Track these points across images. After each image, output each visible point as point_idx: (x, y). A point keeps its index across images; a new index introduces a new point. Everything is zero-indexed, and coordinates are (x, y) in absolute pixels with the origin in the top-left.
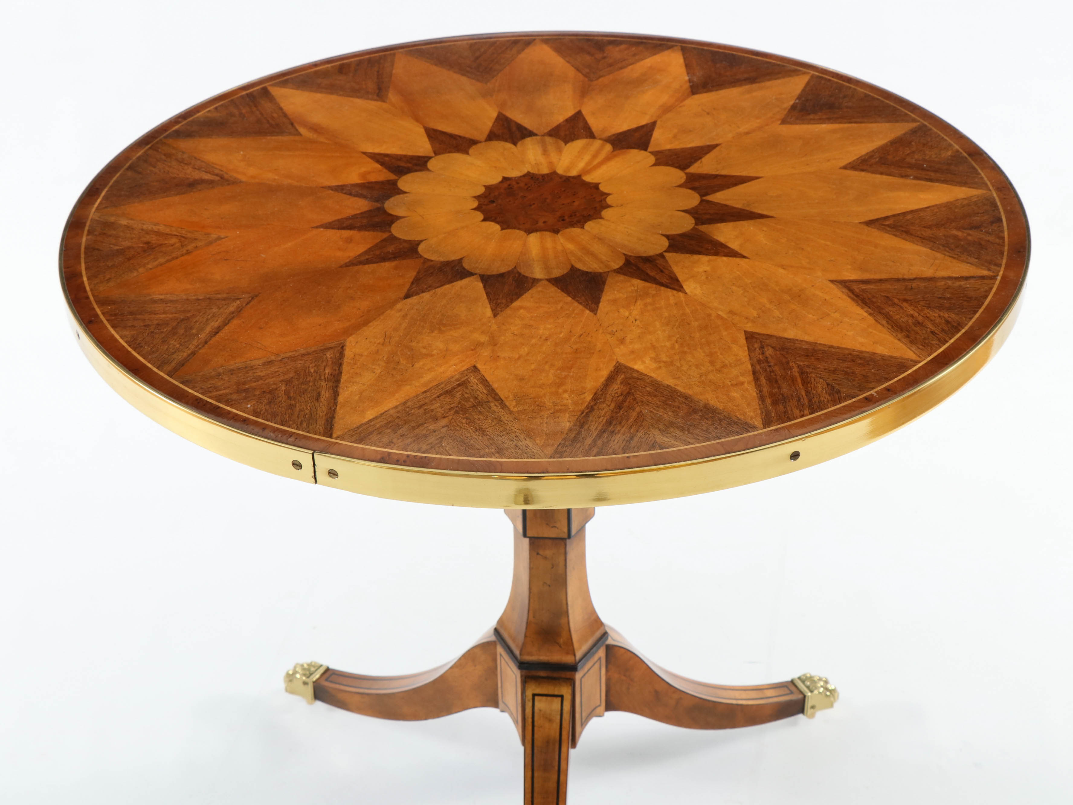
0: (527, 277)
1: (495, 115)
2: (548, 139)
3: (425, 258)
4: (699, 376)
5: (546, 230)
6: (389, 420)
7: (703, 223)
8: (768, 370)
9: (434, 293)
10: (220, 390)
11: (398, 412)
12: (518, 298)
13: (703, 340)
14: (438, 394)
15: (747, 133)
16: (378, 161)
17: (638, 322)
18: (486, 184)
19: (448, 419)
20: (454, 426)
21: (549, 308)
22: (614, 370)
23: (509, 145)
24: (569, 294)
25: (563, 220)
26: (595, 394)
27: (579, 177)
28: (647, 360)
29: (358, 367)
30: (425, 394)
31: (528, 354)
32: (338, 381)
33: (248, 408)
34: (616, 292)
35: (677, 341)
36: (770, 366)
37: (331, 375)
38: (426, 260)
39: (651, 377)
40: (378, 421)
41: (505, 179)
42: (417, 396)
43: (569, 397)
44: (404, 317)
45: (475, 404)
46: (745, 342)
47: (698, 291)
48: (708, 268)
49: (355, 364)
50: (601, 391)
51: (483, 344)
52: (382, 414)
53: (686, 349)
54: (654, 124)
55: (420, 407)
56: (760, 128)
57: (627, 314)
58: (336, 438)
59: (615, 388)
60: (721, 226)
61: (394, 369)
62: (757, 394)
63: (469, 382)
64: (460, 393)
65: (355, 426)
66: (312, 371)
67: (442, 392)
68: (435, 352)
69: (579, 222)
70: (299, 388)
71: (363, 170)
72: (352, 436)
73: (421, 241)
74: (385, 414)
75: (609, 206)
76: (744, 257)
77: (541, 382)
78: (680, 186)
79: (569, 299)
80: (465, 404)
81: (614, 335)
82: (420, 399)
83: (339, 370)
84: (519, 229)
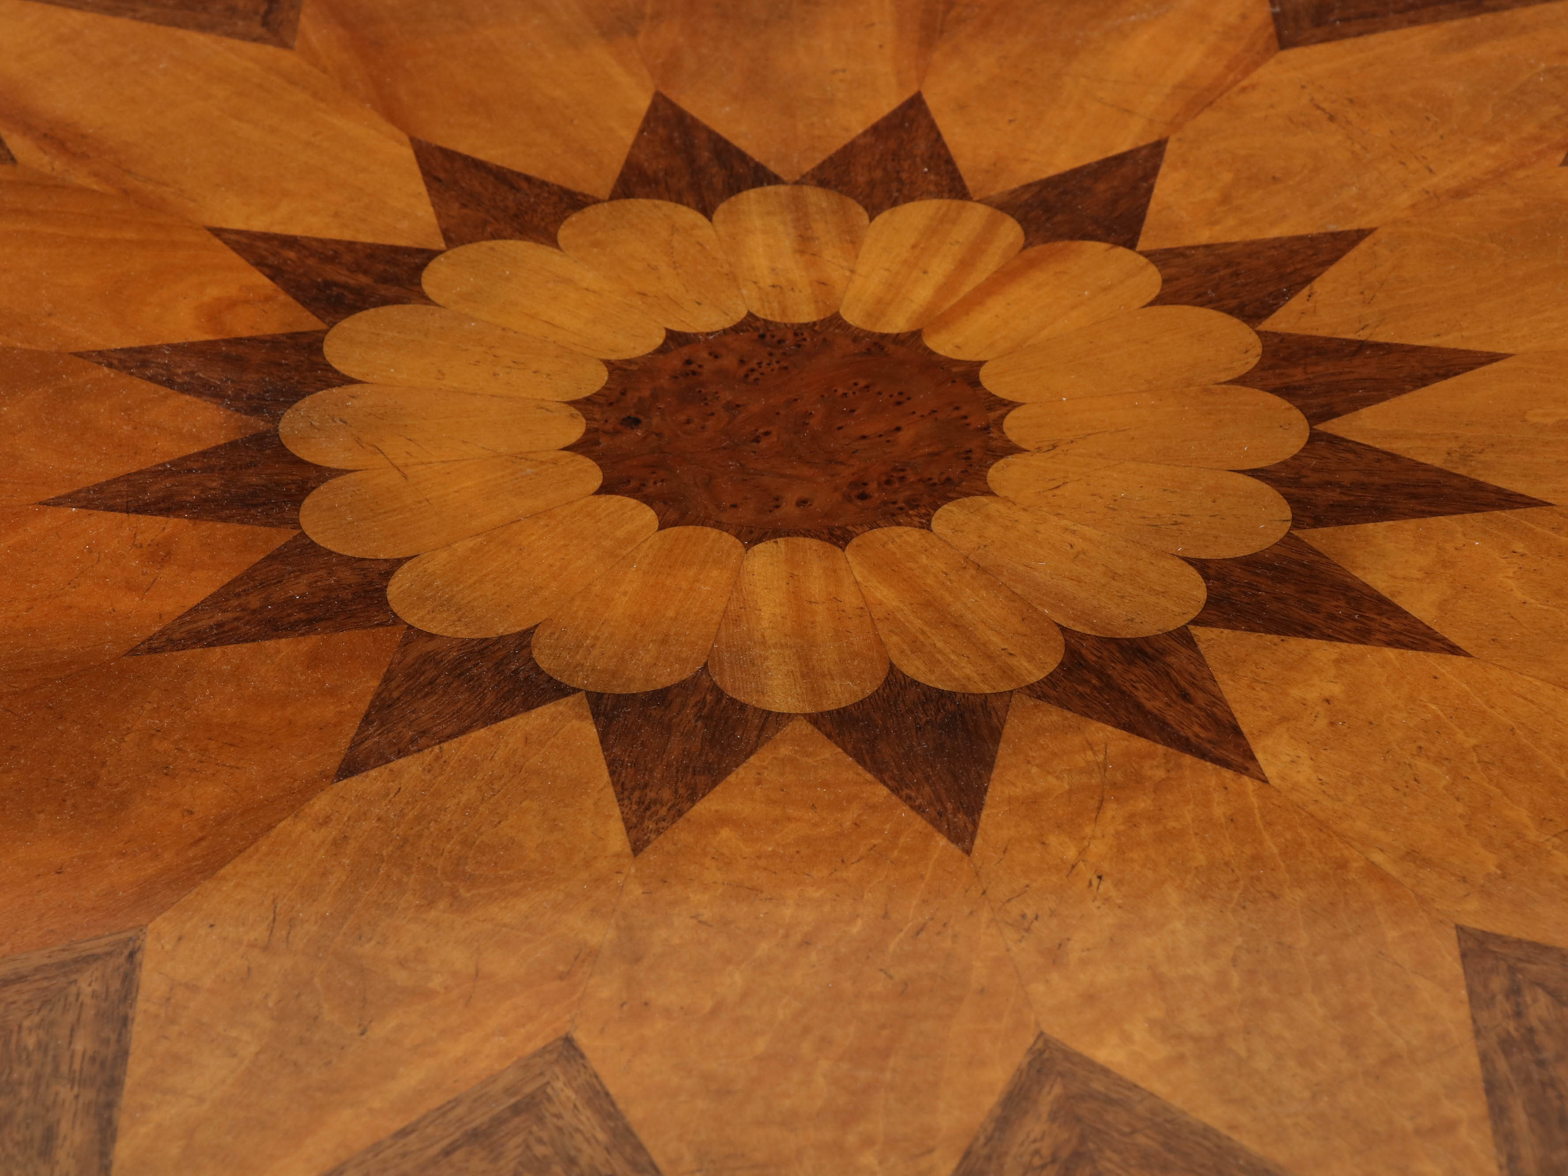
0: (743, 707)
1: (643, 103)
2: (815, 196)
3: (410, 627)
4: (1306, 1094)
5: (807, 534)
7: (1318, 522)
8: (1536, 1076)
9: (437, 758)
12: (715, 783)
13: (1322, 958)
14: (446, 1142)
15: (1459, 193)
16: (260, 264)
17: (1106, 886)
18: (613, 357)
21: (816, 825)
22: (1030, 1064)
23: (688, 216)
24: (879, 770)
25: (863, 497)
26: (967, 1154)
27: (916, 335)
28: (1139, 1030)
29: (181, 1034)
30: (401, 1143)
31: (745, 996)
32: (114, 1084)
34: (1034, 770)
35: (1234, 961)
36: (1541, 1063)
37: (93, 1059)
38: (414, 634)
39: (1152, 1095)
41: (674, 338)
42: (376, 1148)
43: (880, 1163)
44: (339, 844)
46: (1458, 969)
47: (1304, 774)
48: (1336, 689)
49: (173, 1021)
50: (985, 1144)
51: (594, 954)
53: (1265, 991)
54: (1158, 148)
56: (1498, 176)
57: (1071, 853)
59: (1032, 1137)
60: (1377, 530)
61: (302, 1041)
62: (1501, 1167)
63: (549, 1099)
66: (31, 1042)
67: (457, 1135)
68: (436, 983)
69: (912, 502)
71: (213, 292)
73: (399, 562)
75: (1013, 449)
76: (1454, 650)
77: (787, 1103)
78: (1242, 381)
79: (883, 791)
81: (1028, 930)
83: (119, 1041)
84: (719, 525)
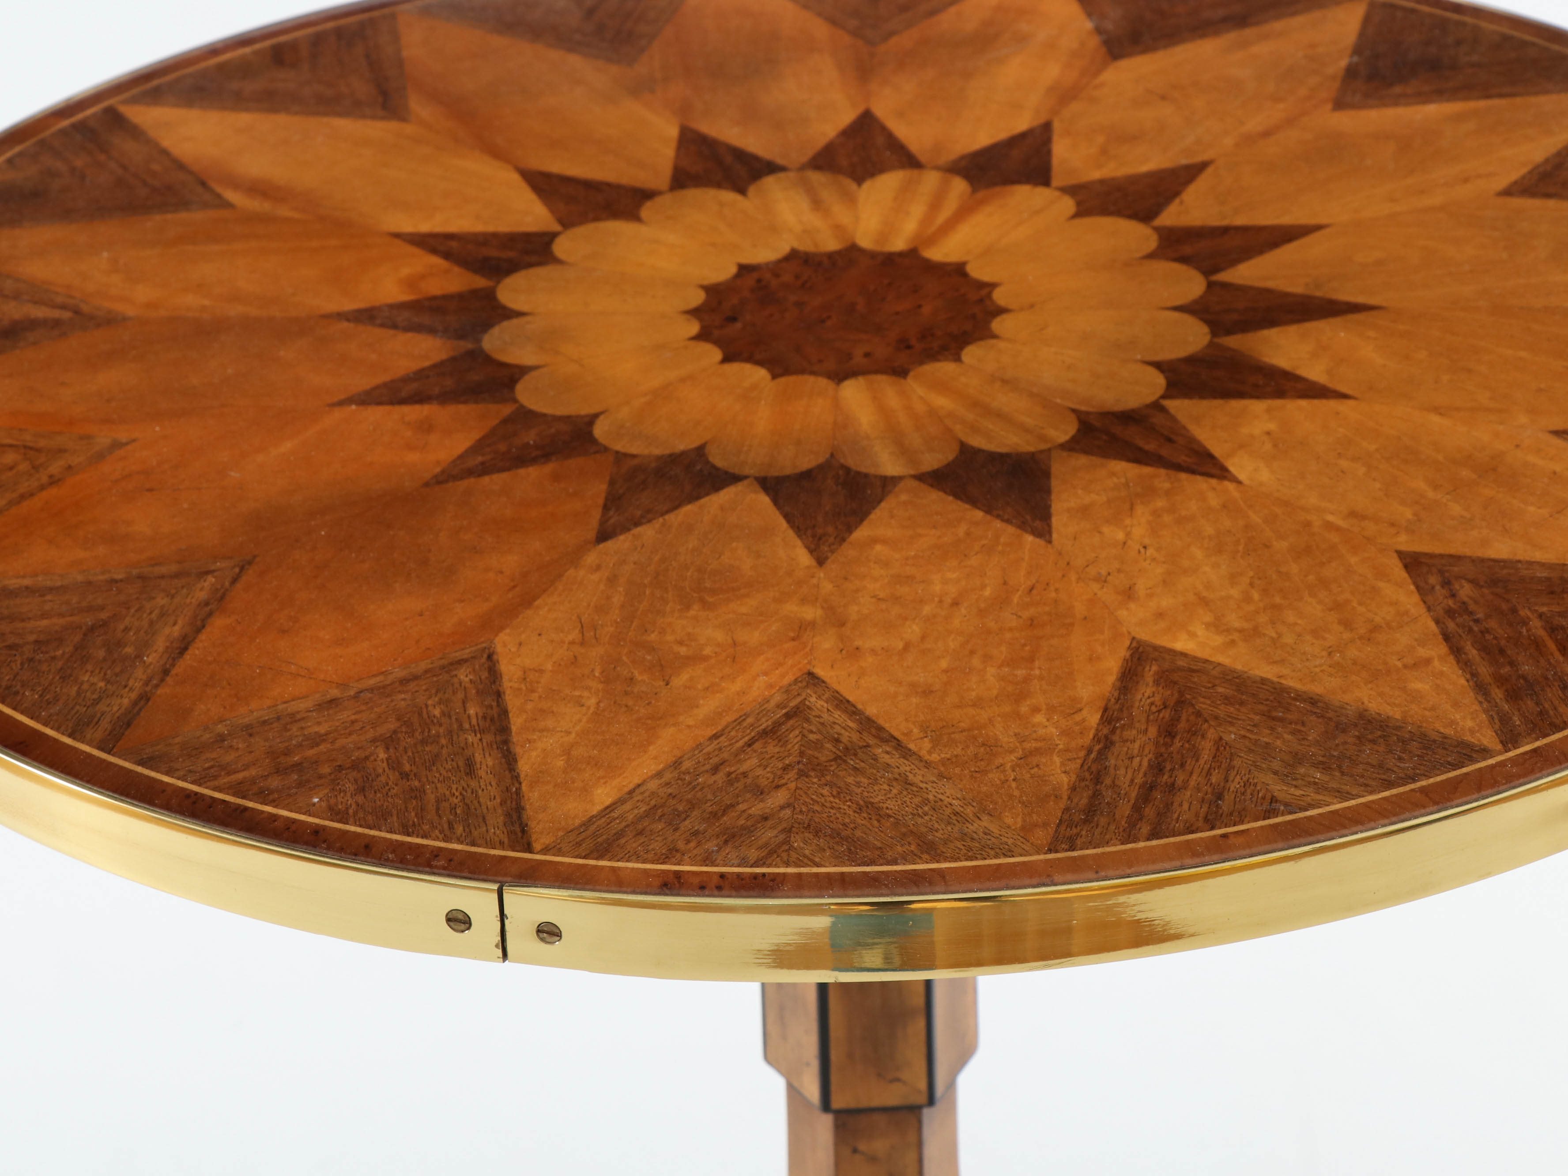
0: (866, 476)
1: (673, 132)
2: (816, 177)
3: (617, 452)
4: (1324, 653)
5: (877, 372)
6: (653, 803)
7: (1229, 332)
8: (1476, 629)
9: (663, 525)
10: (236, 772)
11: (668, 784)
12: (862, 520)
13: (1311, 578)
14: (746, 739)
15: (1267, 134)
16: (434, 251)
17: (1150, 551)
18: (706, 282)
19: (788, 789)
20: (805, 803)
21: (940, 537)
22: (1131, 655)
23: (728, 196)
24: (974, 502)
25: (909, 347)
26: (1106, 710)
27: (912, 253)
28: (1200, 631)
29: (540, 697)
30: (715, 742)
31: (923, 638)
32: (504, 730)
33: (314, 804)
34: (1080, 492)
35: (1252, 585)
36: (1477, 621)
37: (484, 718)
38: (620, 457)
39: (1219, 664)
40: (628, 806)
41: (744, 269)
42: (699, 746)
43: (1048, 720)
44: (612, 580)
45: (840, 754)
46: (1404, 574)
47: (1265, 475)
48: (1272, 426)
49: (533, 691)
50: (1117, 703)
51: (812, 624)
52: (631, 792)
53: (1278, 600)
54: (1047, 128)
55: (715, 769)
56: (1290, 122)
57: (1120, 536)
58: (545, 850)
59: (1146, 695)
60: (1272, 334)
61: (626, 693)
62: (1468, 681)
63: (809, 708)
64: (797, 732)
65: (577, 822)
66: (437, 712)
67: (753, 734)
68: (708, 651)
69: (944, 348)
70: (418, 752)
71: (406, 271)
72: (579, 844)
73: (596, 416)
74: (638, 791)
75: (1002, 311)
76: (1344, 396)
77: (974, 694)
78: (1151, 256)
79: (979, 514)
80: (816, 754)
81: (1105, 581)
82: (709, 754)
83: (498, 705)
84: (813, 373)
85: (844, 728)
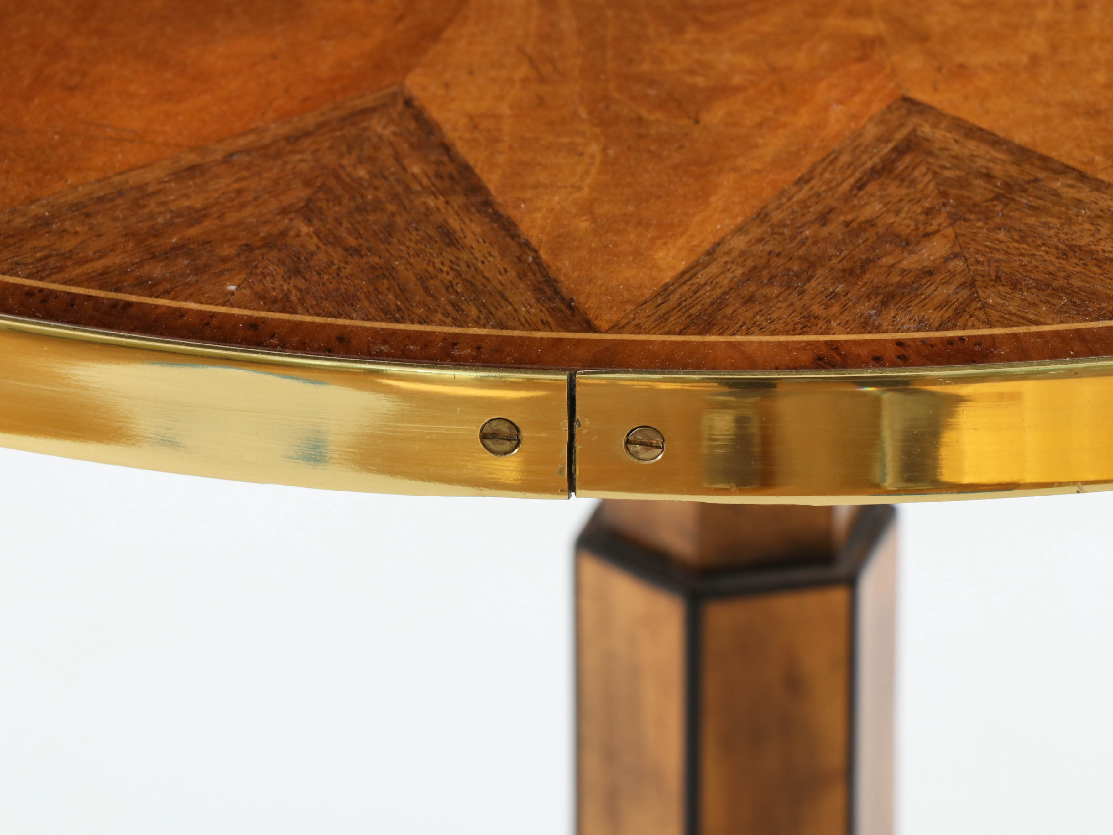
6: (750, 263)
10: (88, 261)
11: (760, 240)
14: (851, 181)
19: (944, 236)
20: (978, 252)
29: (511, 147)
30: (807, 187)
31: (1054, 48)
32: (476, 189)
33: (232, 293)
37: (439, 176)
40: (714, 269)
42: (785, 194)
45: (1001, 192)
49: (496, 141)
51: (880, 40)
52: (710, 253)
55: (824, 219)
58: (616, 327)
61: (641, 137)
63: (926, 140)
64: (923, 169)
65: (648, 293)
67: (857, 175)
70: (358, 223)
72: (664, 318)
74: (719, 251)
80: (965, 193)
82: (803, 201)
83: (452, 160)
85: (990, 160)
